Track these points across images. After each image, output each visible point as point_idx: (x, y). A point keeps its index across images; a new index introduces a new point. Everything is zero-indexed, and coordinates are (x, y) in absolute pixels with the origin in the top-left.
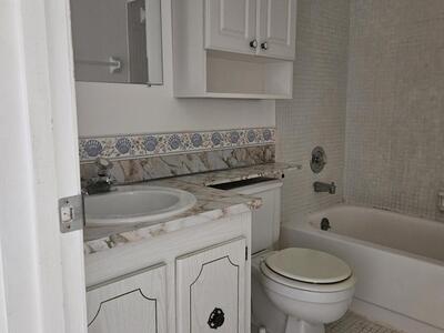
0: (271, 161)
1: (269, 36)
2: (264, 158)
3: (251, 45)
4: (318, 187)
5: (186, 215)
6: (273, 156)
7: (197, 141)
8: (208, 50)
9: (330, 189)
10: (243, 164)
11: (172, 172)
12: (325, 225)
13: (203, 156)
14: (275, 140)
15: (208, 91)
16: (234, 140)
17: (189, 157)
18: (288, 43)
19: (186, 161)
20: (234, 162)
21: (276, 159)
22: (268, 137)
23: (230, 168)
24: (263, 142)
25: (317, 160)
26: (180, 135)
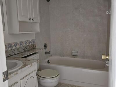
0: (35, 48)
1: (34, 17)
2: (33, 47)
3: (30, 19)
4: (46, 53)
5: (22, 68)
6: (35, 47)
7: (16, 45)
8: (19, 21)
9: (49, 53)
10: (28, 50)
11: (10, 55)
12: (48, 62)
13: (18, 49)
14: (35, 42)
15: (20, 32)
16: (26, 44)
17: (14, 50)
18: (38, 18)
19: (13, 51)
20: (26, 50)
21: (36, 47)
22: (34, 42)
23: (25, 51)
24: (33, 43)
25: (45, 46)
26: (11, 44)
